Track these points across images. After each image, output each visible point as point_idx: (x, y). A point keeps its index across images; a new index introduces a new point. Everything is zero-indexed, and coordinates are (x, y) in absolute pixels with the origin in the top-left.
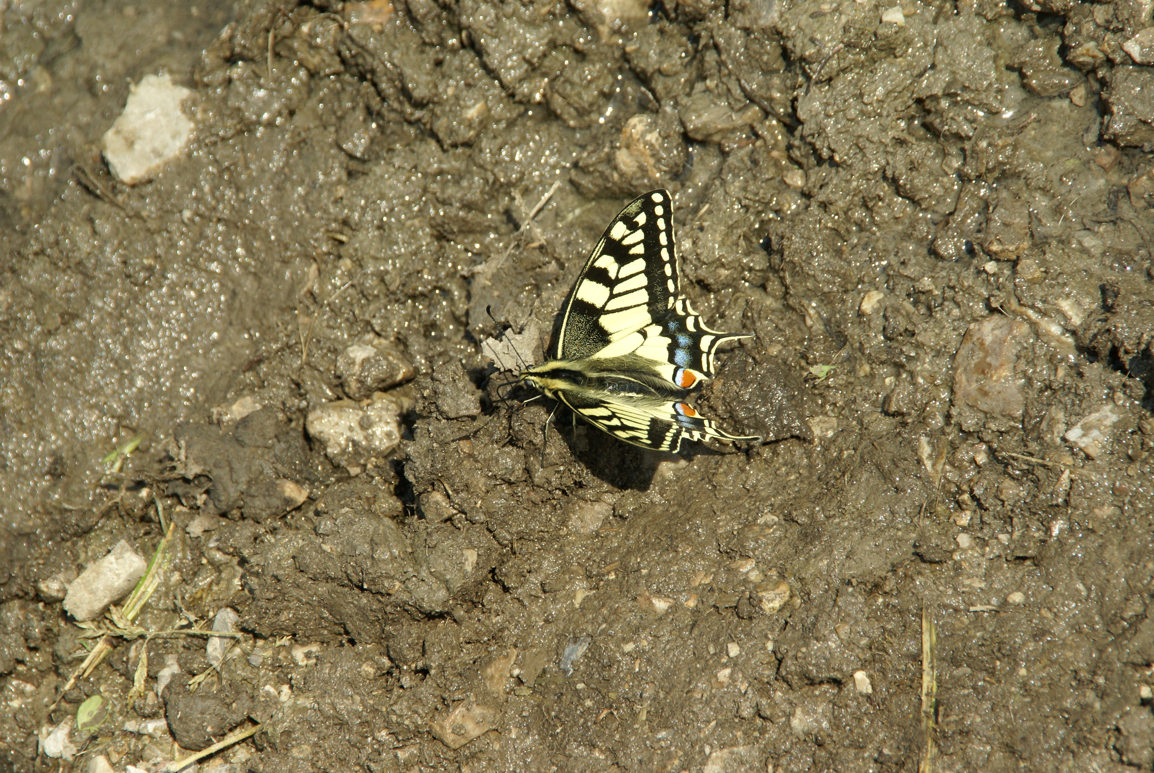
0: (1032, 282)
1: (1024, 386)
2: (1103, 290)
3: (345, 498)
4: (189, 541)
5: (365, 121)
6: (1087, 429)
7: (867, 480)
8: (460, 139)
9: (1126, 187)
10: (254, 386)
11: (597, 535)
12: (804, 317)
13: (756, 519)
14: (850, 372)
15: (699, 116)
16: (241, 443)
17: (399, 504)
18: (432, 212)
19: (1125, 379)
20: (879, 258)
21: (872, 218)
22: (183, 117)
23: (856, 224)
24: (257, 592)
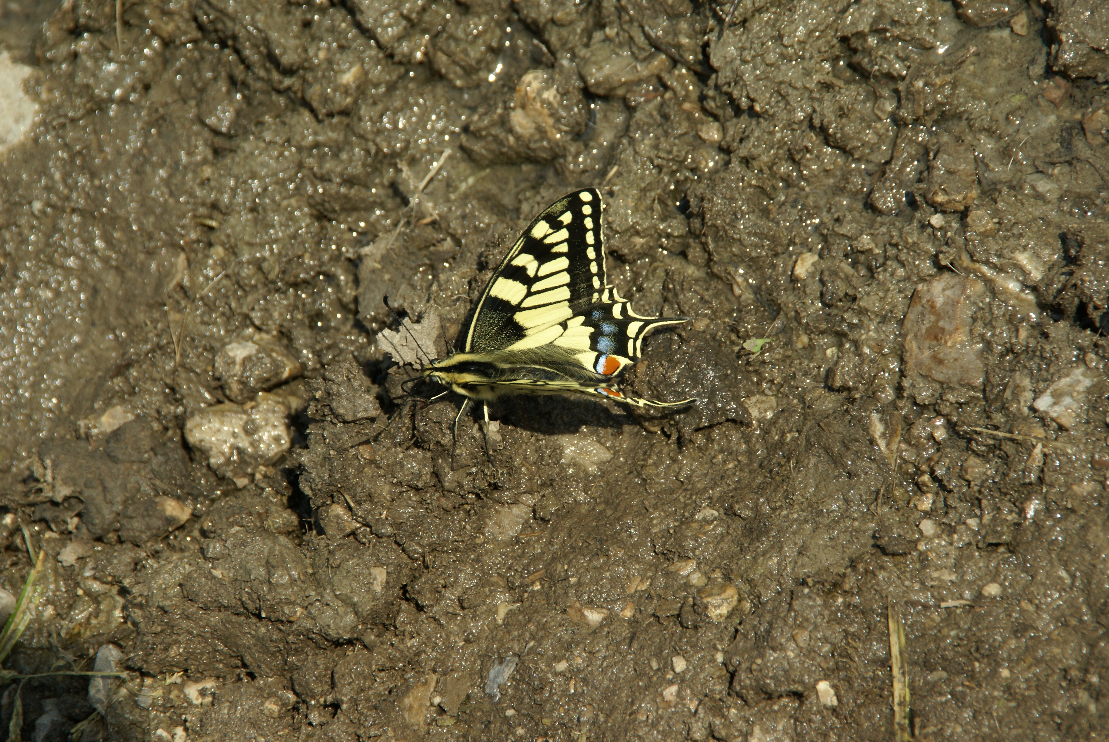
0: (985, 235)
1: (982, 352)
2: (1063, 238)
3: (233, 514)
4: (61, 571)
5: (229, 92)
6: (1057, 397)
7: (816, 465)
8: (336, 108)
9: (1081, 123)
10: (123, 392)
11: (518, 541)
12: (731, 285)
13: (693, 515)
14: (786, 344)
15: (600, 68)
16: (115, 460)
17: (294, 519)
18: (310, 190)
19: (1096, 338)
20: (811, 216)
21: (800, 172)
22: (26, 98)
23: (782, 179)
24: (142, 626)
